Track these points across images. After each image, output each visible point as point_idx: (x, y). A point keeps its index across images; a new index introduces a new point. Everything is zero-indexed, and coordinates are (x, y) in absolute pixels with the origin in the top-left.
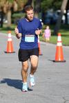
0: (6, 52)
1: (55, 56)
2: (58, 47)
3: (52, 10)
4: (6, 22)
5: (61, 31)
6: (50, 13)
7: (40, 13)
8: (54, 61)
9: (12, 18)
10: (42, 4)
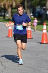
0: (7, 37)
1: (41, 39)
2: (43, 33)
3: (39, 7)
4: (8, 15)
5: (46, 21)
6: (38, 9)
7: (31, 9)
8: (41, 43)
9: (12, 12)
10: (33, 2)
